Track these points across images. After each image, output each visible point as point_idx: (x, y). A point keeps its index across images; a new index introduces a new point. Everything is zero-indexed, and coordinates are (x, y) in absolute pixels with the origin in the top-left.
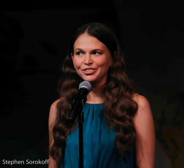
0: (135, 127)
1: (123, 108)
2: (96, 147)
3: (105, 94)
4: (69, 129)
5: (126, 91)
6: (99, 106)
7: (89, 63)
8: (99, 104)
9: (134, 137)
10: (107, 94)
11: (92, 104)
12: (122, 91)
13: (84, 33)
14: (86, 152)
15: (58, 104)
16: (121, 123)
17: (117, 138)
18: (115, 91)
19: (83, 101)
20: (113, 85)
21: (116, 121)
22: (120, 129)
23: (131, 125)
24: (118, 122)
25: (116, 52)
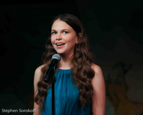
0: (93, 86)
1: (85, 73)
2: (64, 99)
3: (73, 62)
4: (49, 85)
5: (87, 60)
6: (67, 71)
7: (59, 39)
8: (67, 70)
9: (92, 93)
10: (74, 62)
11: (63, 70)
12: (84, 60)
13: (57, 19)
14: (57, 102)
15: (42, 68)
16: (83, 83)
17: (80, 93)
18: (79, 60)
19: (54, 67)
20: (78, 56)
21: (81, 81)
22: (83, 88)
23: (90, 84)
24: (82, 82)
25: (80, 33)
